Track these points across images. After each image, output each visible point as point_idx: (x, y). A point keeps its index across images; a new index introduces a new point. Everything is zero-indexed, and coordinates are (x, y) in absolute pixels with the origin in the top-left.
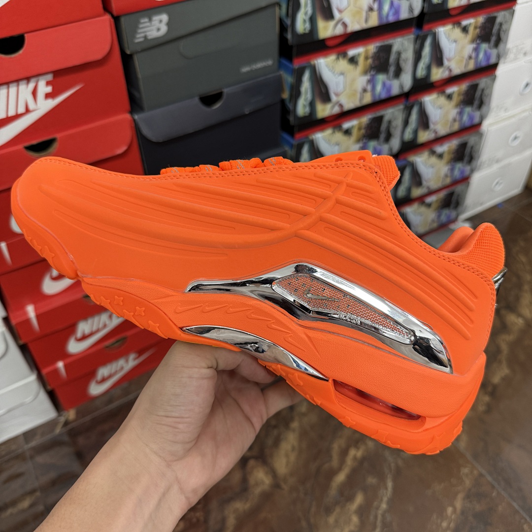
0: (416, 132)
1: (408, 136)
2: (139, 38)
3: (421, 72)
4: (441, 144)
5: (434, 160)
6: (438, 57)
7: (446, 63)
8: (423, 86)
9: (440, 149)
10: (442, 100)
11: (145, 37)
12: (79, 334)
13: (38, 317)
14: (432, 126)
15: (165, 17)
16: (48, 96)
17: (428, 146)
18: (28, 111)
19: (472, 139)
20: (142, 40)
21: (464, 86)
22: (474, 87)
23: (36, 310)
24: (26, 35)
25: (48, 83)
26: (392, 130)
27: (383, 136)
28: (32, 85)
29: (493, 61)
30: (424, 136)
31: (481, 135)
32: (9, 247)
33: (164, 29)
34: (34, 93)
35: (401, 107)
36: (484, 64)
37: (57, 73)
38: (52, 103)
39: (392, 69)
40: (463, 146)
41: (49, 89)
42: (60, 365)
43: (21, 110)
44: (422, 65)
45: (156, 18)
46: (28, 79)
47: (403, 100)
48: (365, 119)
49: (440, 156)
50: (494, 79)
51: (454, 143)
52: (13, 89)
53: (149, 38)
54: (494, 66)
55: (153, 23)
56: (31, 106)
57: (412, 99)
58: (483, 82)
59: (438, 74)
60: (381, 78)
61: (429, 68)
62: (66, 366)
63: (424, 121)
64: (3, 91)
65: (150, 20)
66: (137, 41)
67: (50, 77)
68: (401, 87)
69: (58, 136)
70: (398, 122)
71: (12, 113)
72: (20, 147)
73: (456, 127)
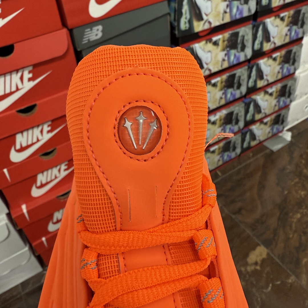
0: (255, 82)
1: (251, 84)
2: (85, 41)
3: (257, 46)
4: (271, 87)
5: (267, 97)
6: (267, 37)
7: (272, 39)
8: (258, 54)
9: (270, 90)
10: (271, 61)
11: (89, 40)
12: (55, 220)
13: (28, 212)
14: (265, 77)
15: (100, 28)
16: (30, 80)
17: (263, 89)
18: (18, 89)
19: (290, 83)
20: (87, 42)
21: (283, 52)
22: (289, 52)
23: (27, 207)
24: (15, 45)
25: (30, 72)
26: (241, 82)
27: (236, 86)
28: (19, 74)
29: (300, 36)
30: (260, 84)
31: (295, 80)
32: (9, 171)
33: (100, 35)
34: (22, 78)
35: (246, 67)
36: (295, 38)
37: (35, 66)
38: (32, 84)
39: (239, 46)
40: (284, 87)
41: (31, 75)
42: (44, 239)
43: (14, 89)
44: (257, 42)
45: (95, 29)
46: (17, 71)
47: (247, 63)
48: (225, 77)
49: (271, 94)
50: (301, 46)
51: (279, 86)
52: (8, 78)
53: (91, 40)
54: (301, 39)
55: (93, 31)
56: (20, 86)
57: (252, 62)
58: (295, 49)
59: (267, 47)
60: (233, 52)
61: (262, 44)
62: (47, 240)
63: (260, 75)
64: (2, 79)
65: (91, 30)
66: (84, 43)
67: (31, 68)
68: (246, 56)
69: (37, 103)
70: (245, 77)
71: (8, 91)
72: (14, 111)
73: (280, 76)
